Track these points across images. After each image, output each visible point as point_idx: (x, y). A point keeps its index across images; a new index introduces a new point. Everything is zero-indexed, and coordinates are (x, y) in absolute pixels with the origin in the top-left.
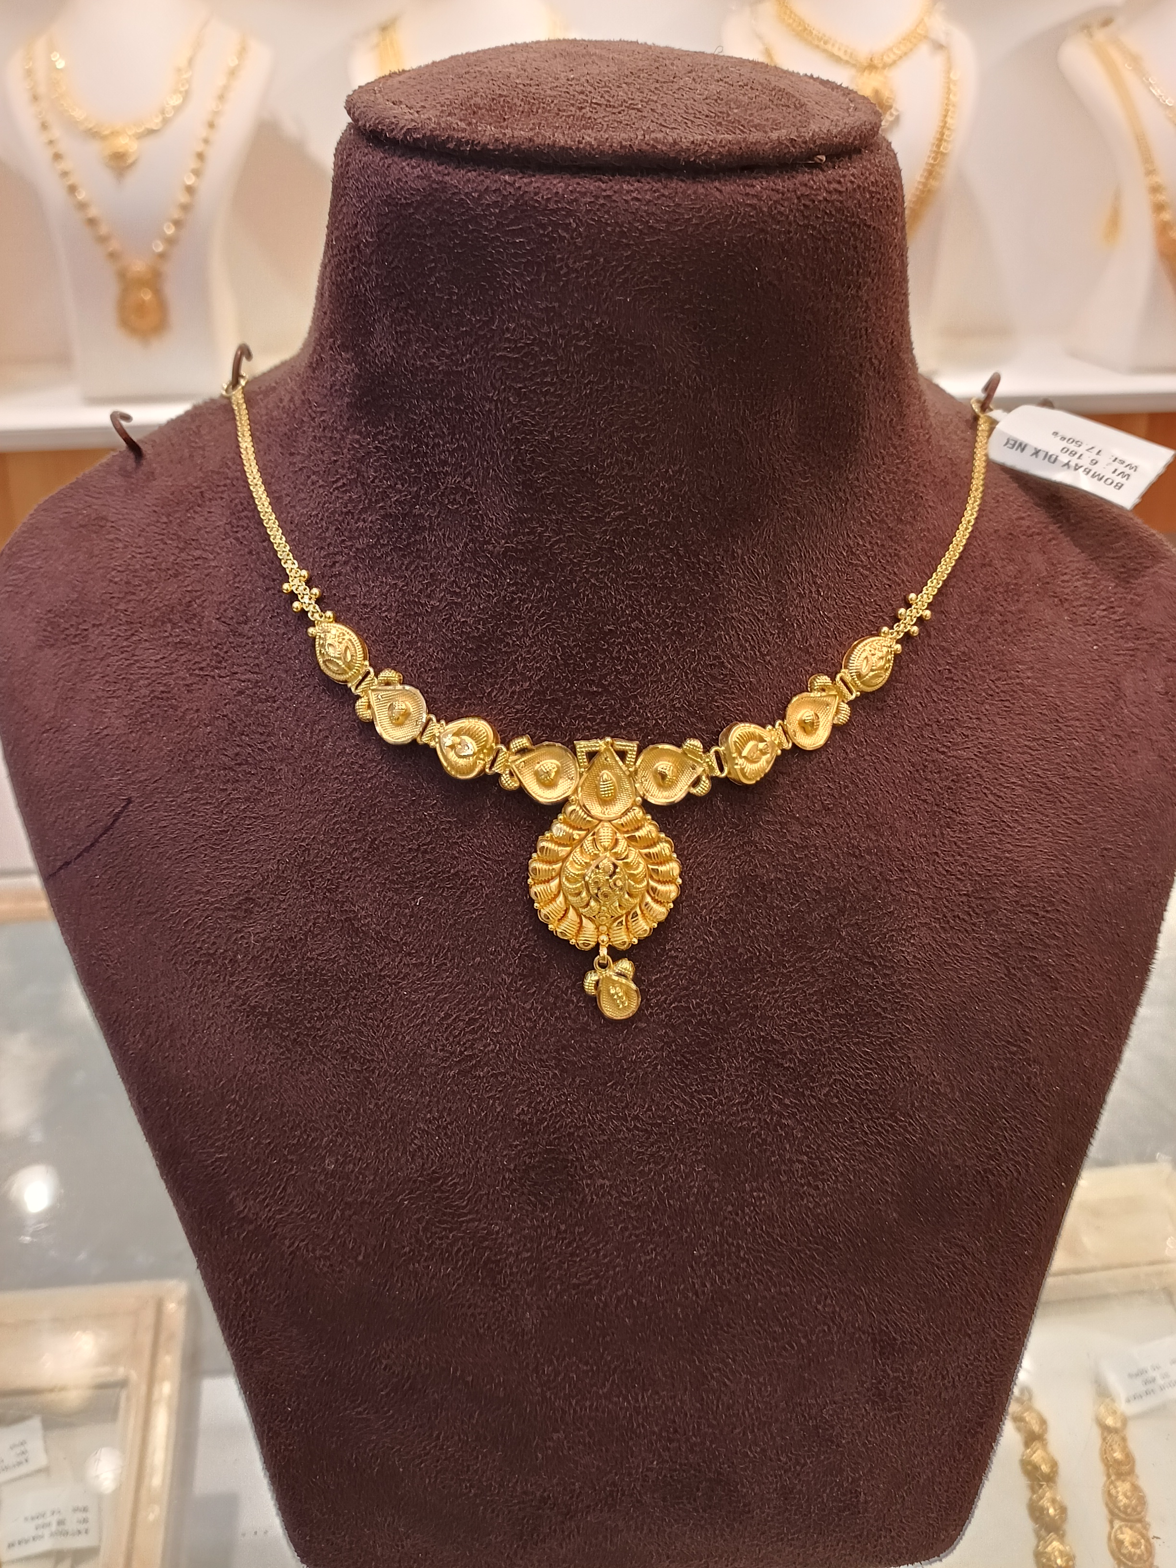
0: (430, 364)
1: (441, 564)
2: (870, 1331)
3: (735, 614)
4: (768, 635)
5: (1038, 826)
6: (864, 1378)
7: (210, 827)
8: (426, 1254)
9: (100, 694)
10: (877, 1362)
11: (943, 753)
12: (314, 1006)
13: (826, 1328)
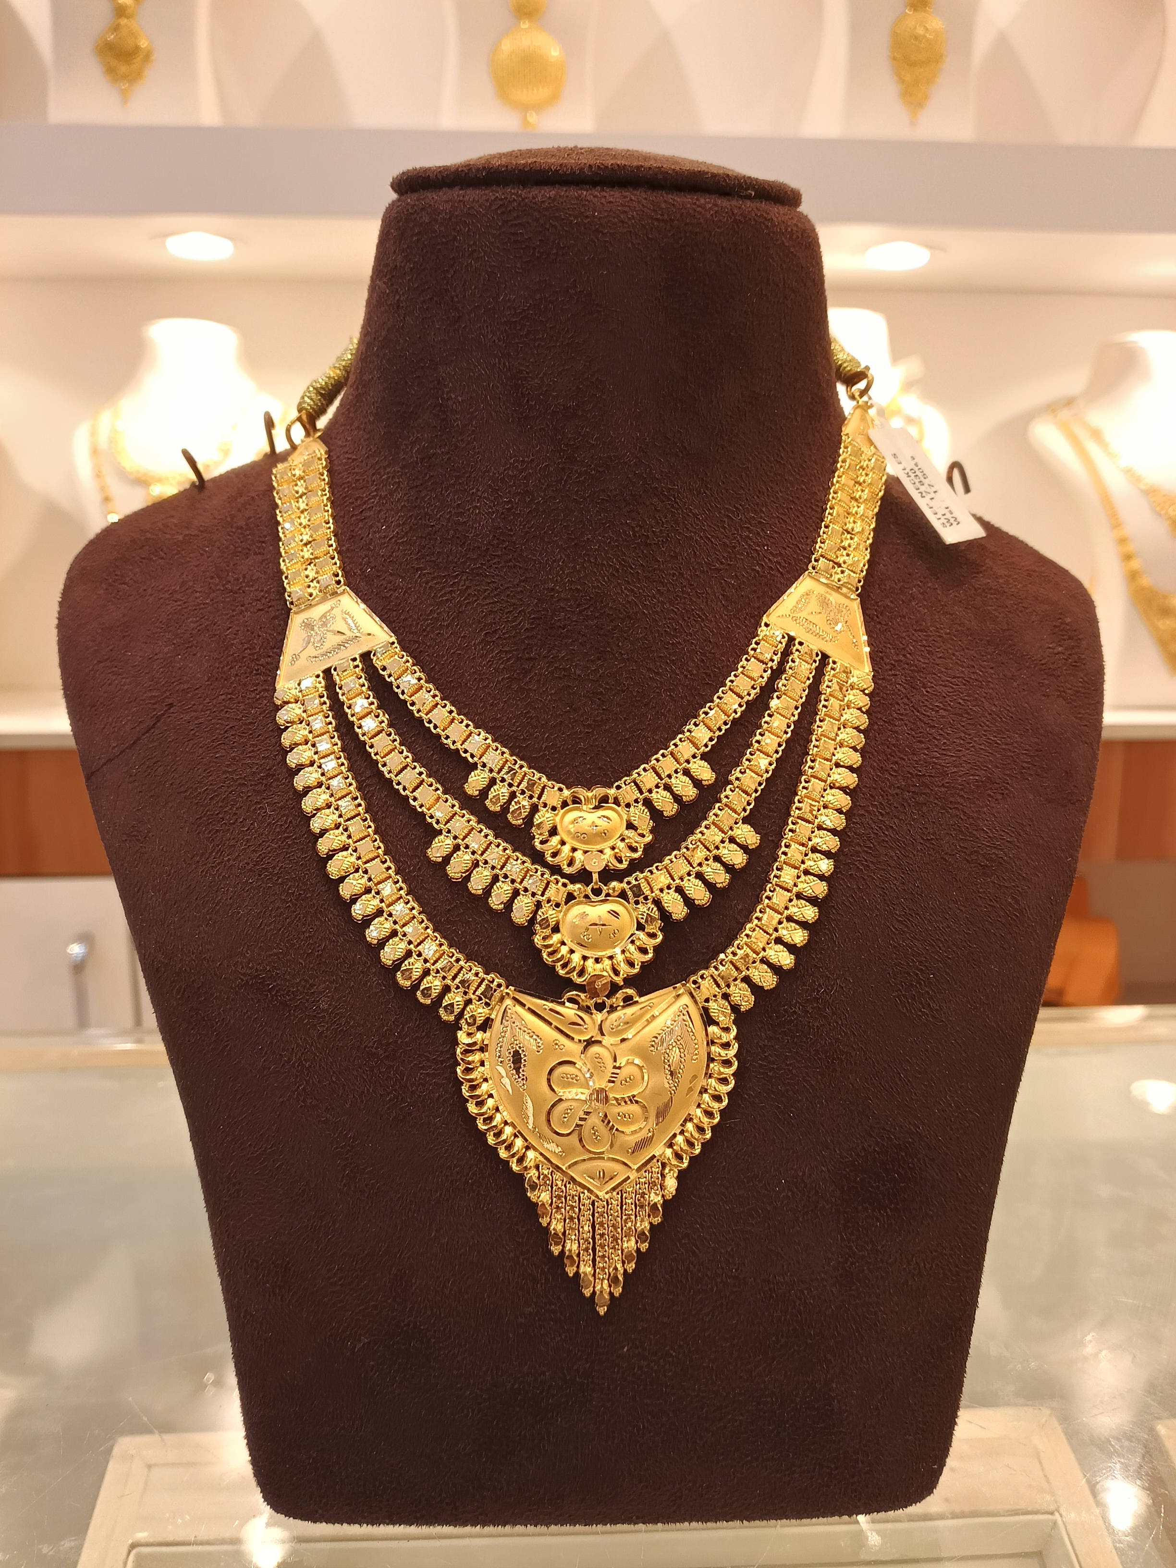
2: (833, 1200)
5: (962, 742)
6: (830, 1256)
7: (240, 720)
8: (409, 1100)
10: (842, 1237)
13: (790, 1194)
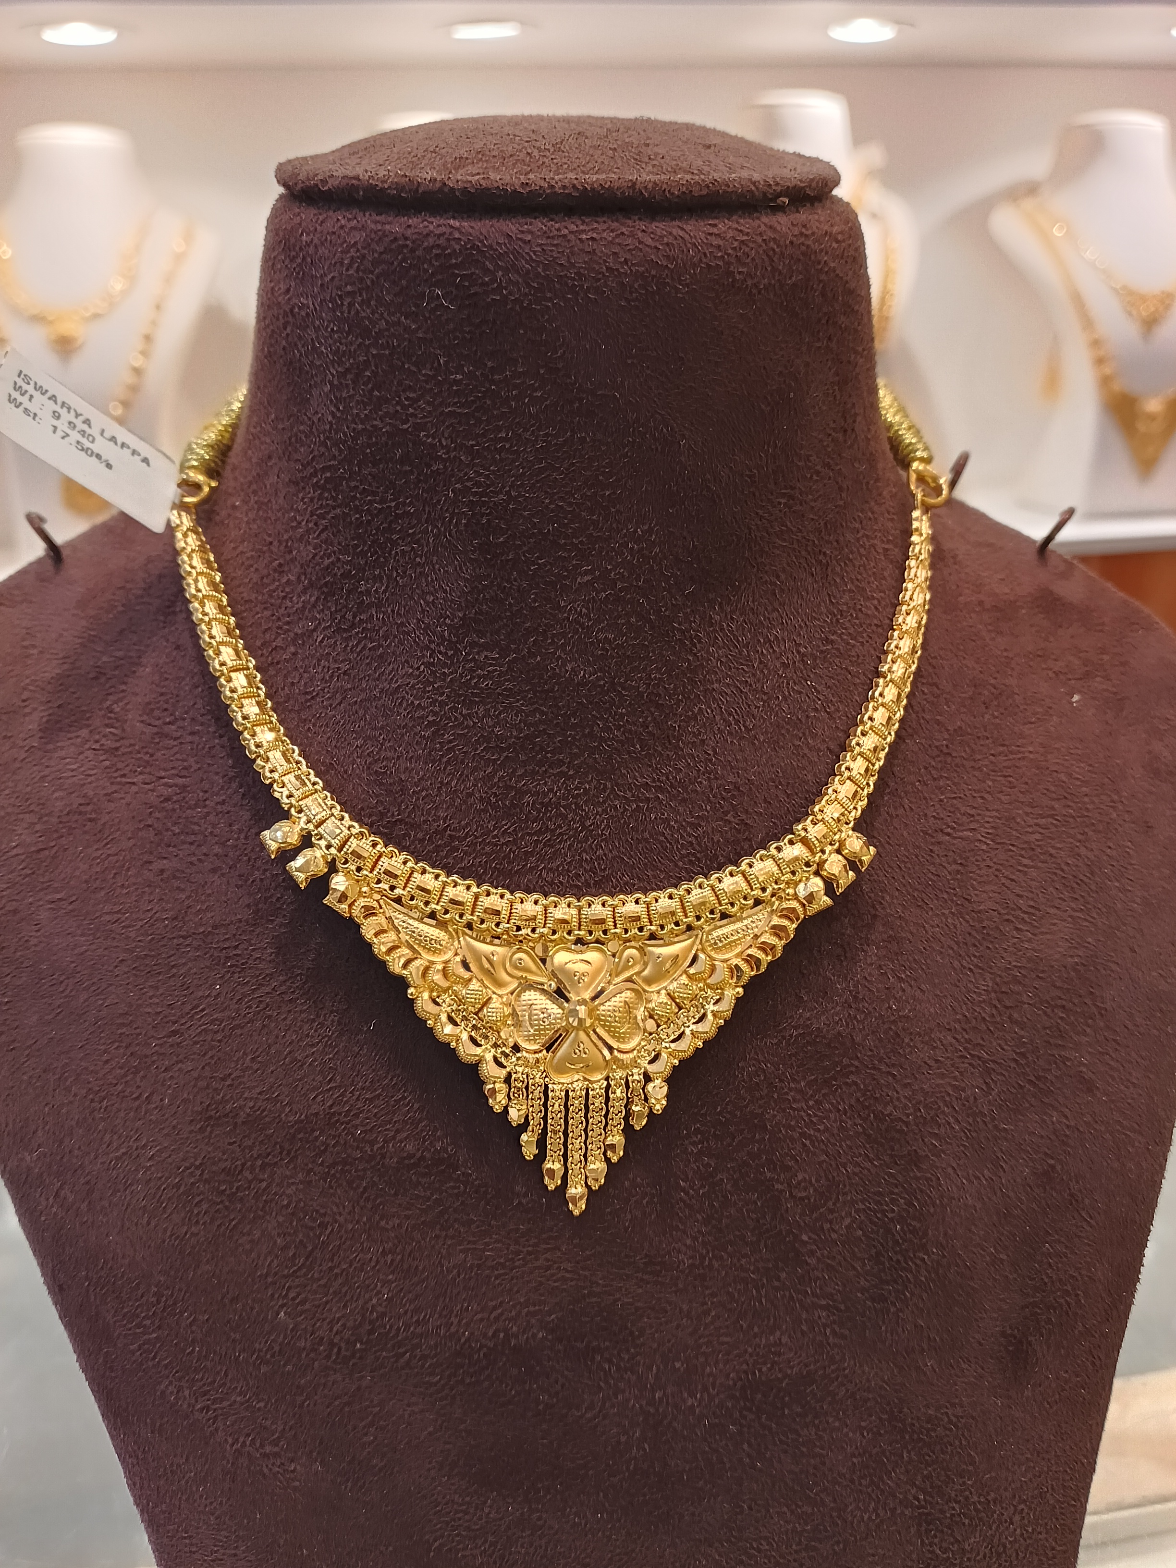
0: (372, 426)
1: (390, 644)
3: (716, 686)
4: (753, 707)
9: (9, 810)
11: (948, 834)
12: (255, 1153)
